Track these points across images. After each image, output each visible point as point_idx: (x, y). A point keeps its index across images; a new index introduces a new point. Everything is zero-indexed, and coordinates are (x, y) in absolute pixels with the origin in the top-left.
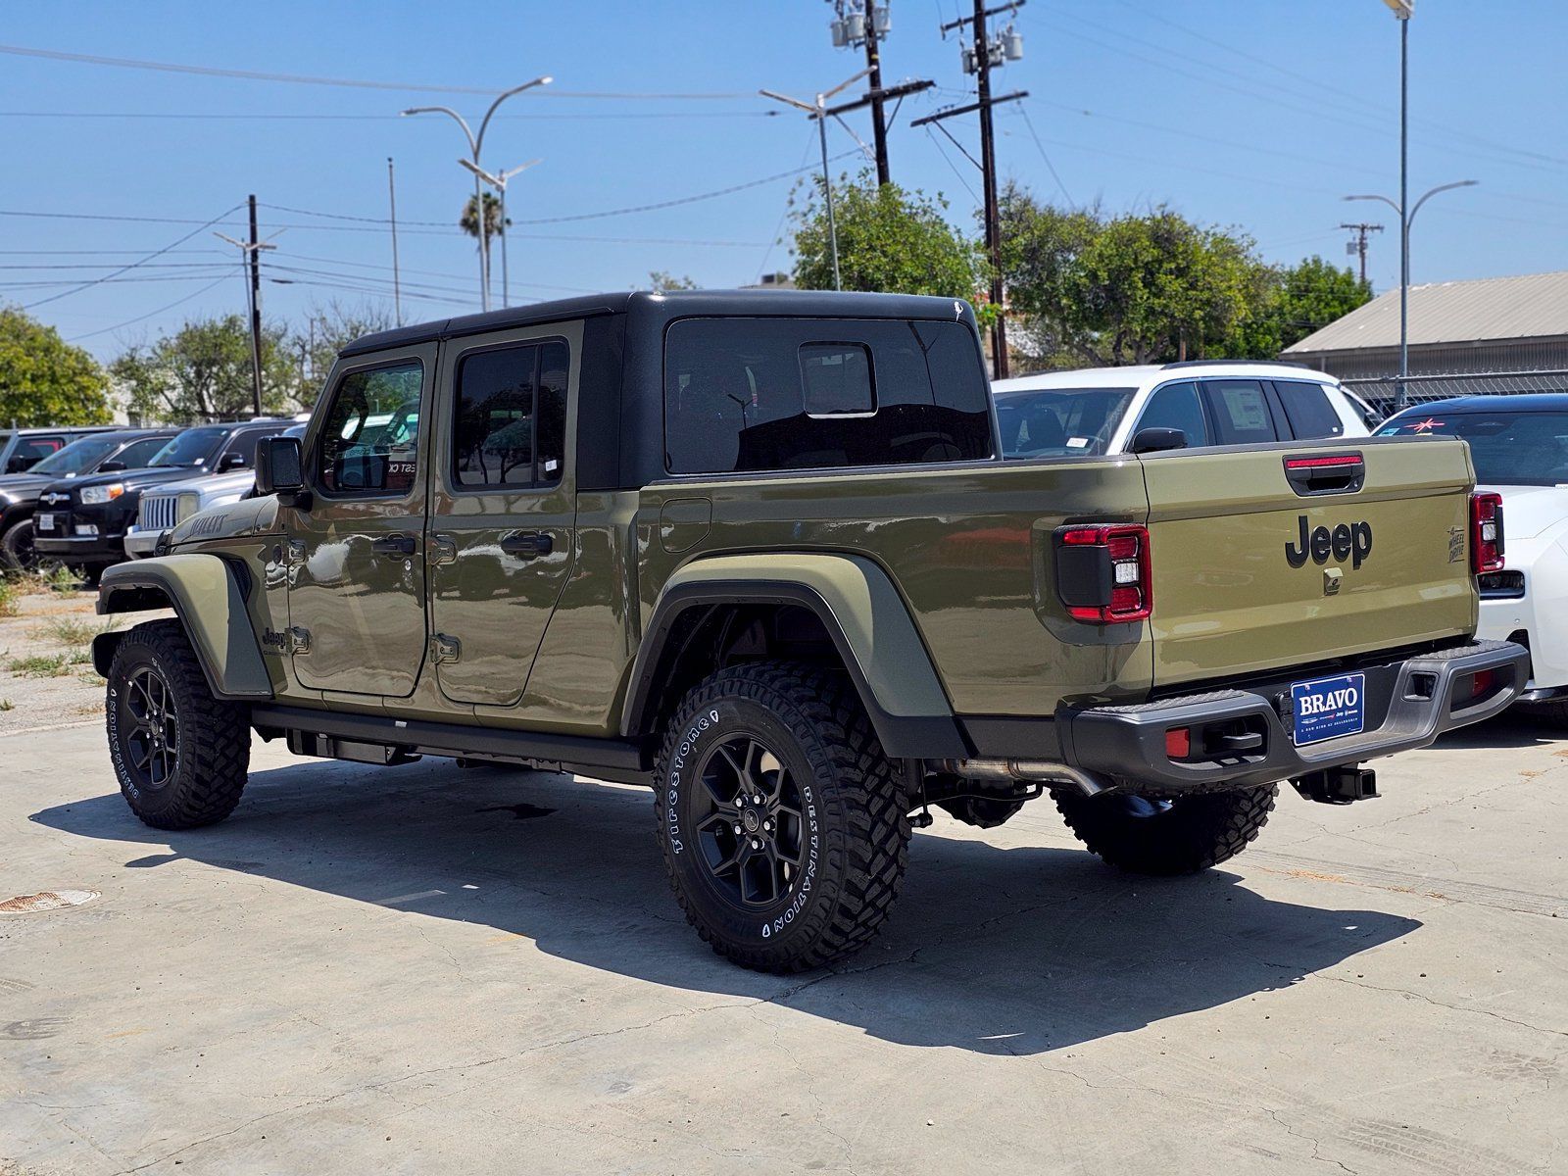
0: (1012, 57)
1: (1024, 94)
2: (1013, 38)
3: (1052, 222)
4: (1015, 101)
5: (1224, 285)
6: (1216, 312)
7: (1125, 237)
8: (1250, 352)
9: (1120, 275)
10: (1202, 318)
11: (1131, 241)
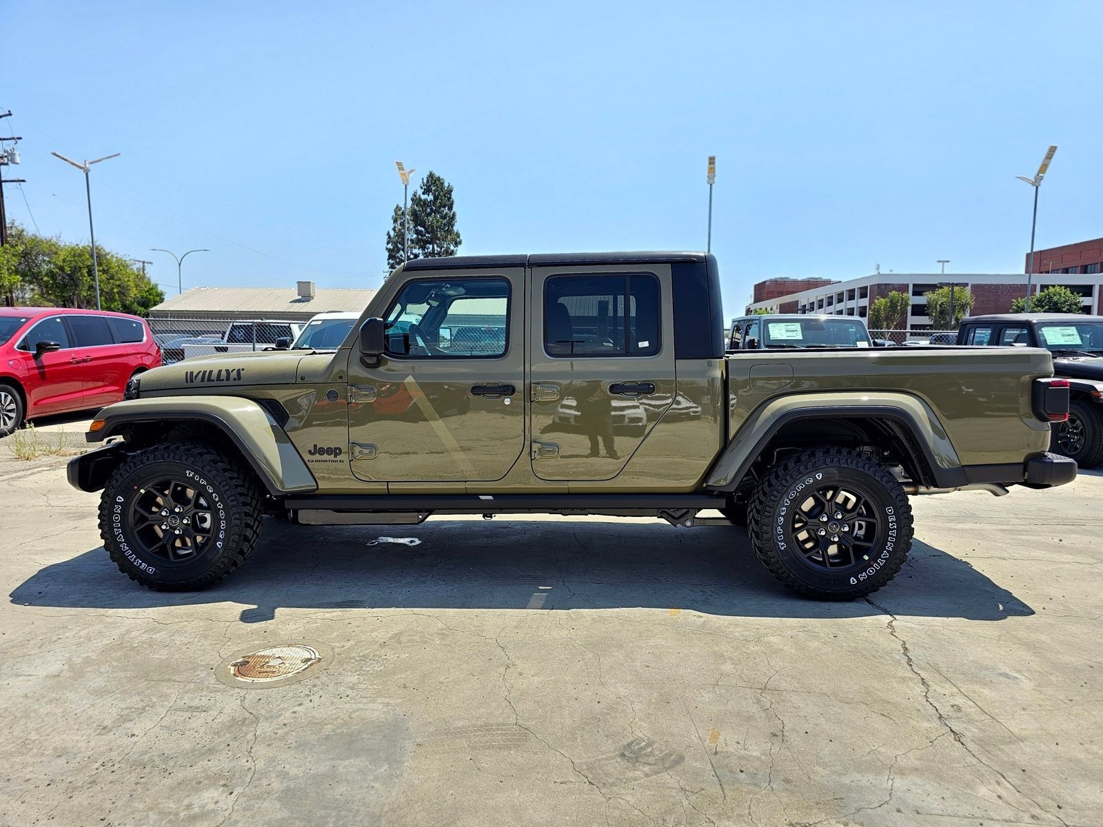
0: (14, 162)
1: (23, 181)
2: (15, 154)
3: (36, 241)
4: (18, 183)
5: (126, 279)
6: (123, 291)
7: (76, 254)
8: (107, 308)
9: (76, 269)
10: (118, 293)
11: (80, 255)
